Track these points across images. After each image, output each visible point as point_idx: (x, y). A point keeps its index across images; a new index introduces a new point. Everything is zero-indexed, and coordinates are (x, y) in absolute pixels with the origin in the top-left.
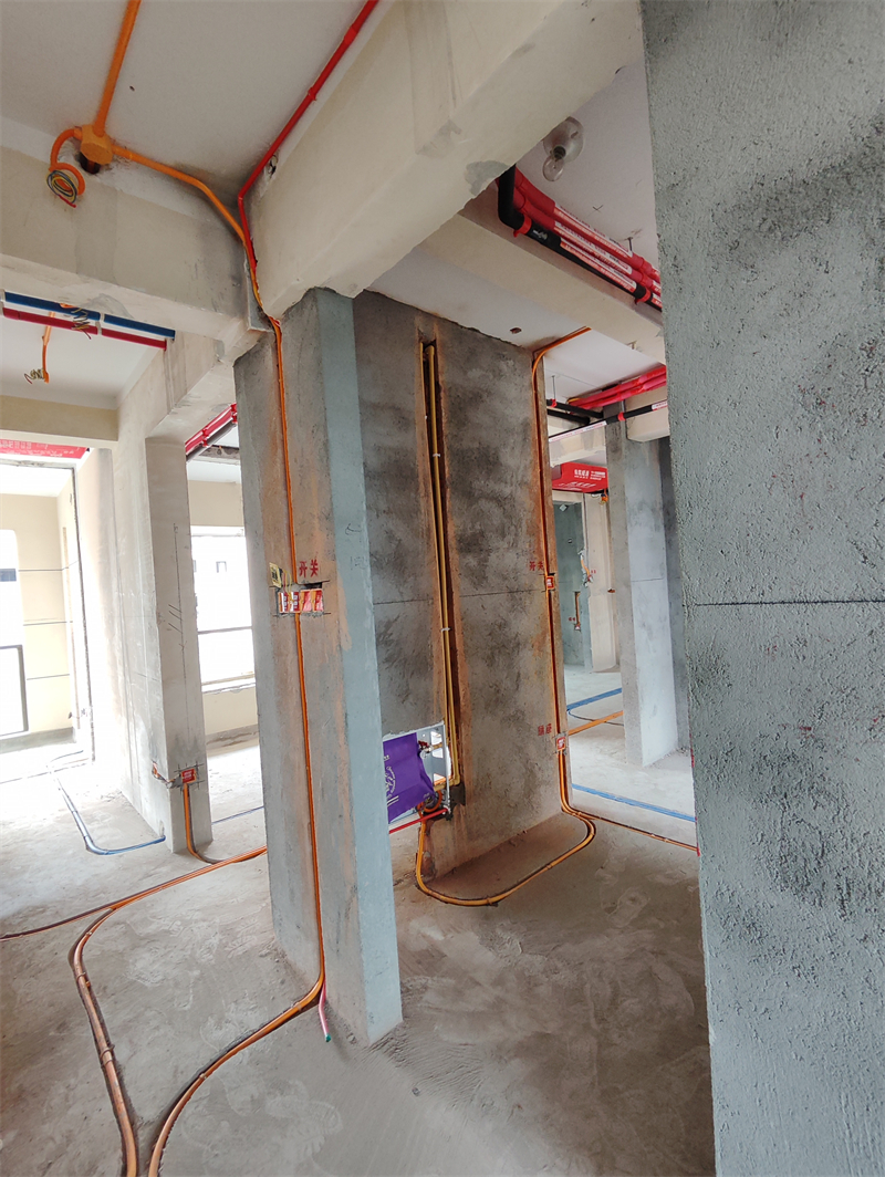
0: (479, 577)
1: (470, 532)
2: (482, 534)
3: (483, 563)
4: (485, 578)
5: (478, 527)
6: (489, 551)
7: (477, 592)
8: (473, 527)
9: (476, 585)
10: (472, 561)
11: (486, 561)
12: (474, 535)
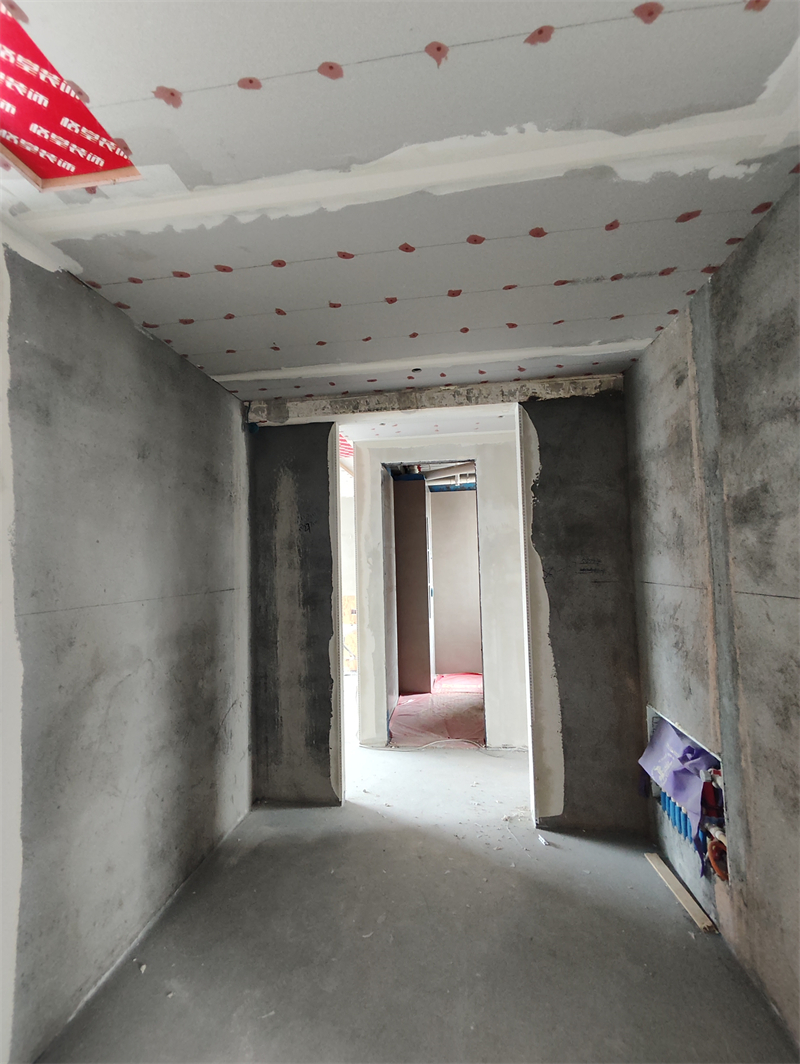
0: (762, 566)
1: (746, 488)
2: (765, 488)
3: (767, 539)
4: (770, 566)
5: (758, 477)
6: (776, 517)
7: (758, 590)
8: (751, 477)
9: (758, 578)
10: (749, 536)
11: (770, 534)
12: (752, 492)
